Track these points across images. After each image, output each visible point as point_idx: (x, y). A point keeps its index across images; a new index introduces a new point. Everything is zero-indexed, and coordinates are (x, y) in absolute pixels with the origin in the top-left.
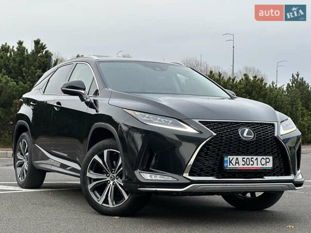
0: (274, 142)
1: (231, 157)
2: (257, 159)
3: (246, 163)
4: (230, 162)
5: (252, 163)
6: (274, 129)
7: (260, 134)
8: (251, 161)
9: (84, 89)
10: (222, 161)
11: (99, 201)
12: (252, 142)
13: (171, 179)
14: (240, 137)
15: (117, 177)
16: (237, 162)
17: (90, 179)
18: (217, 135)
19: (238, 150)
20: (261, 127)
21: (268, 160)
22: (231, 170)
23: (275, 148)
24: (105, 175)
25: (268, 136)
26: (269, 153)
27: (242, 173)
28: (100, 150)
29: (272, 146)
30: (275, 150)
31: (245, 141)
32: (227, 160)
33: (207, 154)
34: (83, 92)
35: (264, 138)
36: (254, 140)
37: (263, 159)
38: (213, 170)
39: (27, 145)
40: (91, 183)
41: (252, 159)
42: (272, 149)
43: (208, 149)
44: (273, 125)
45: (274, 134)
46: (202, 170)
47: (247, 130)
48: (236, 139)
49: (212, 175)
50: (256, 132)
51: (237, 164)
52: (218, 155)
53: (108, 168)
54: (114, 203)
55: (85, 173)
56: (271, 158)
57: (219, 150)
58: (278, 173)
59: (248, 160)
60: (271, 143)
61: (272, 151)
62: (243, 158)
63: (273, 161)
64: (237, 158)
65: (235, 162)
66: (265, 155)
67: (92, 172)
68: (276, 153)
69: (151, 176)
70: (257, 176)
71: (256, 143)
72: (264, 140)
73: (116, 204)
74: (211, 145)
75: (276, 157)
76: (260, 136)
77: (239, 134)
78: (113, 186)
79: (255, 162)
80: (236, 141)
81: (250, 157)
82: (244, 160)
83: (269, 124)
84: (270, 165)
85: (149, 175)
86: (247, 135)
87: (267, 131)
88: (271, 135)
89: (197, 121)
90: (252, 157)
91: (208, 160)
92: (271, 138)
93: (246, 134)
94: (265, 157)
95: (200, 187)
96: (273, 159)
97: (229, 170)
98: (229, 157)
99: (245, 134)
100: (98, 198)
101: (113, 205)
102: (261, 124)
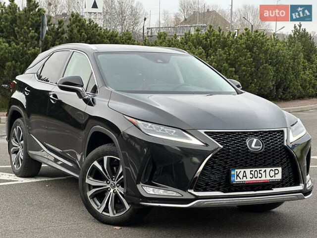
0: (283, 152)
1: (238, 171)
2: (265, 171)
3: (254, 176)
4: (237, 176)
5: (260, 175)
6: (283, 136)
7: (269, 144)
8: (260, 173)
9: (82, 86)
10: (228, 176)
11: (98, 209)
12: (261, 153)
13: (175, 194)
14: (248, 149)
15: (118, 185)
16: (245, 175)
17: (90, 185)
18: (224, 147)
19: (246, 162)
20: (270, 136)
21: (277, 172)
22: (238, 184)
23: (284, 158)
24: (105, 182)
25: (277, 146)
26: (278, 163)
27: (249, 186)
28: (100, 156)
29: (281, 156)
30: (285, 160)
31: (253, 153)
32: (234, 174)
33: (212, 168)
34: (80, 88)
35: (273, 148)
36: (262, 151)
37: (272, 171)
38: (220, 184)
39: (22, 133)
40: (90, 190)
41: (260, 172)
42: (282, 159)
43: (214, 162)
44: (282, 132)
45: (283, 142)
46: (207, 184)
47: (255, 140)
48: (243, 151)
49: (218, 190)
50: (265, 143)
51: (245, 178)
52: (224, 168)
53: (108, 175)
54: (115, 212)
55: (84, 180)
56: (280, 169)
57: (226, 162)
58: (287, 183)
59: (256, 172)
60: (281, 153)
61: (281, 161)
62: (251, 171)
63: (282, 172)
64: (245, 172)
65: (242, 175)
66: (274, 166)
67: (91, 178)
68: (285, 162)
69: (153, 191)
70: (266, 188)
71: (265, 155)
72: (273, 151)
73: (117, 212)
74: (217, 158)
75: (285, 167)
76: (269, 147)
77: (246, 146)
78: (114, 194)
79: (264, 174)
80: (243, 154)
81: (258, 170)
82: (252, 172)
83: (278, 132)
84: (279, 177)
85: (152, 189)
86: (255, 146)
87: (276, 140)
88: (280, 144)
89: (202, 132)
90: (260, 169)
91: (214, 174)
92: (280, 147)
93: (254, 144)
94: (273, 169)
95: (206, 203)
96: (282, 169)
97: (236, 184)
98: (236, 170)
99: (253, 146)
100: (98, 206)
101: (114, 214)
102: (270, 132)
